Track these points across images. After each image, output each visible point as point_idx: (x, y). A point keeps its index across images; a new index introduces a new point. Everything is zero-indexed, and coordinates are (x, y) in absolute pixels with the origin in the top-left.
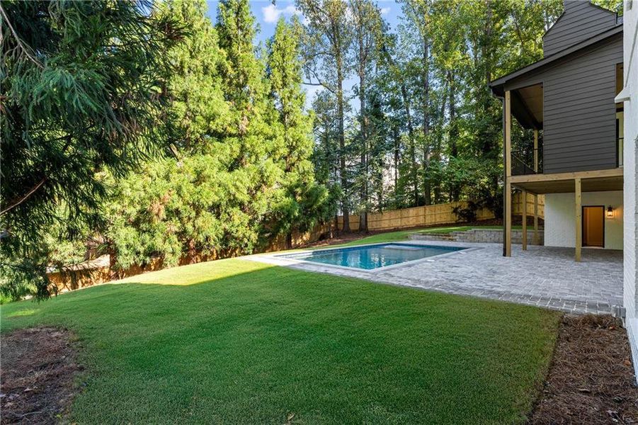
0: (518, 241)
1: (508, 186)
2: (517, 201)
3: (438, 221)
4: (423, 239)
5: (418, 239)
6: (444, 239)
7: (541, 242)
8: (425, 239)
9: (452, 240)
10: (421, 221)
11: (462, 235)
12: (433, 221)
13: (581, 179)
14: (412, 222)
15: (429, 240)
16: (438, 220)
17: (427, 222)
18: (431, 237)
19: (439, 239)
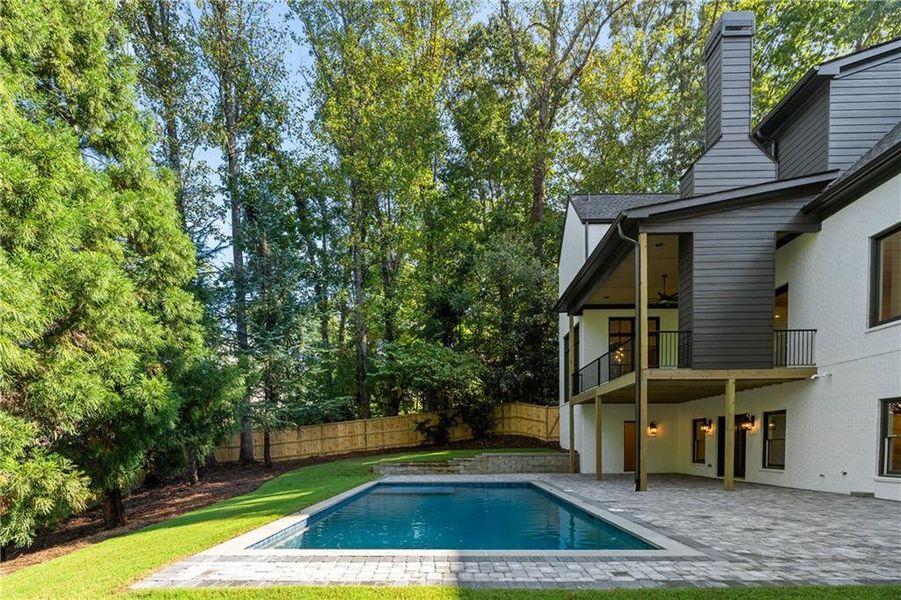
0: (548, 468)
1: (644, 385)
2: (500, 416)
3: (389, 443)
4: (402, 473)
5: (392, 473)
6: (439, 471)
7: (577, 470)
8: (407, 473)
9: (453, 472)
10: (359, 444)
11: (468, 464)
12: (380, 444)
13: (736, 380)
14: (343, 446)
15: (414, 473)
16: (387, 442)
17: (369, 445)
18: (416, 469)
19: (432, 472)
